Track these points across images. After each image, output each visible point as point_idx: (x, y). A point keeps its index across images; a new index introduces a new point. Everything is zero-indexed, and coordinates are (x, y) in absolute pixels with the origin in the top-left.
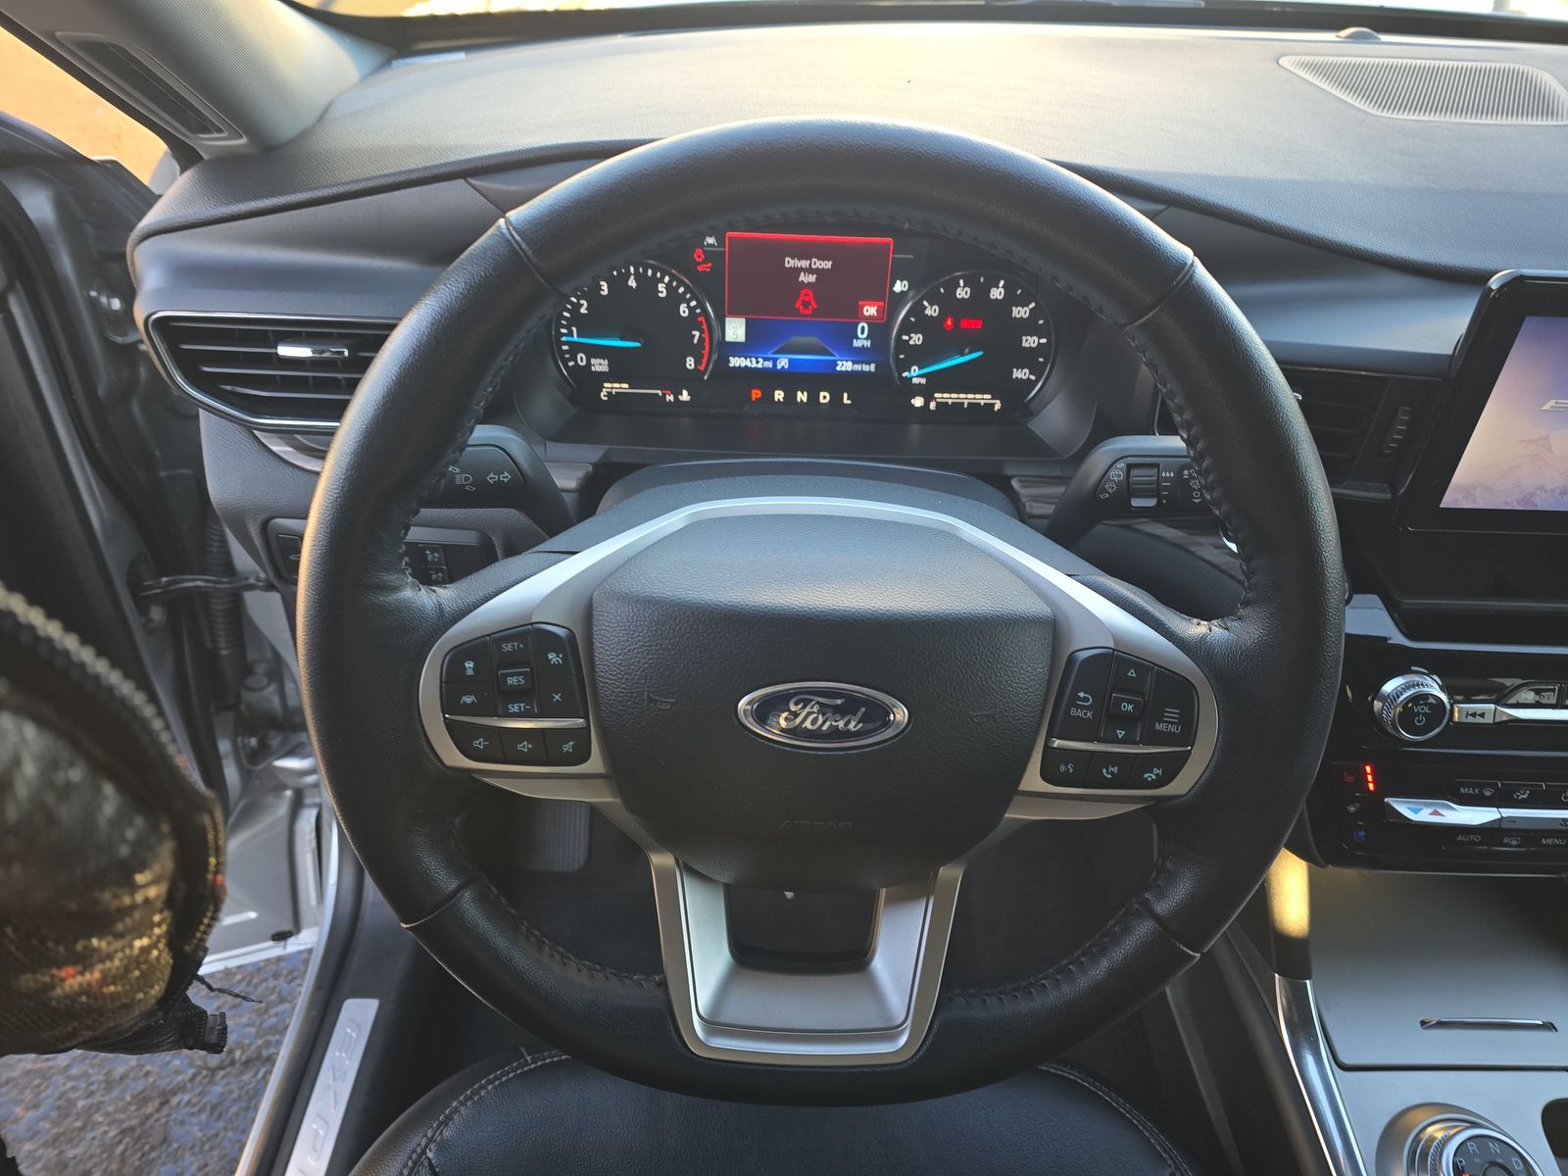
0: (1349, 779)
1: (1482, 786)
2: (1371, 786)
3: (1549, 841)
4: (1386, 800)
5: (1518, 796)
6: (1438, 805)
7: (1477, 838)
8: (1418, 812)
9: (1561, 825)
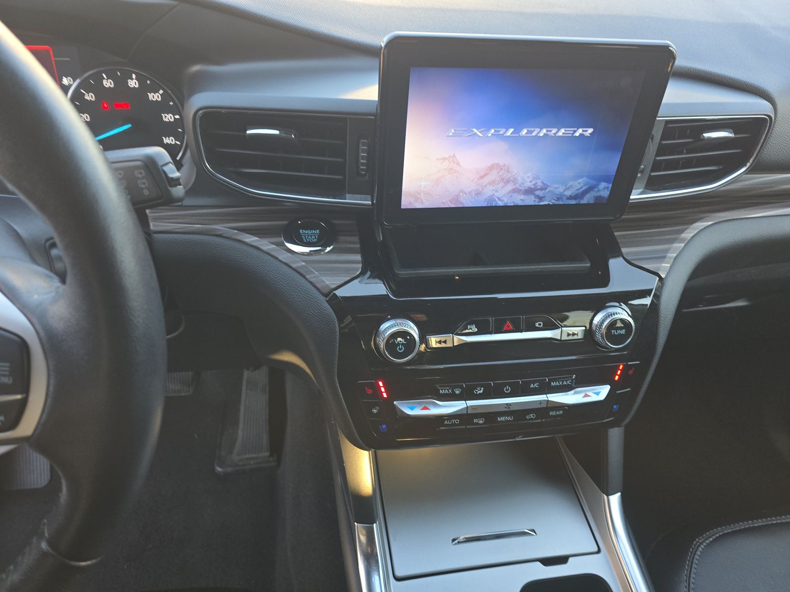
0: (370, 391)
1: (453, 388)
2: (385, 395)
3: (503, 419)
4: (395, 403)
5: (476, 392)
6: (427, 403)
7: (457, 421)
8: (412, 409)
9: (506, 408)
